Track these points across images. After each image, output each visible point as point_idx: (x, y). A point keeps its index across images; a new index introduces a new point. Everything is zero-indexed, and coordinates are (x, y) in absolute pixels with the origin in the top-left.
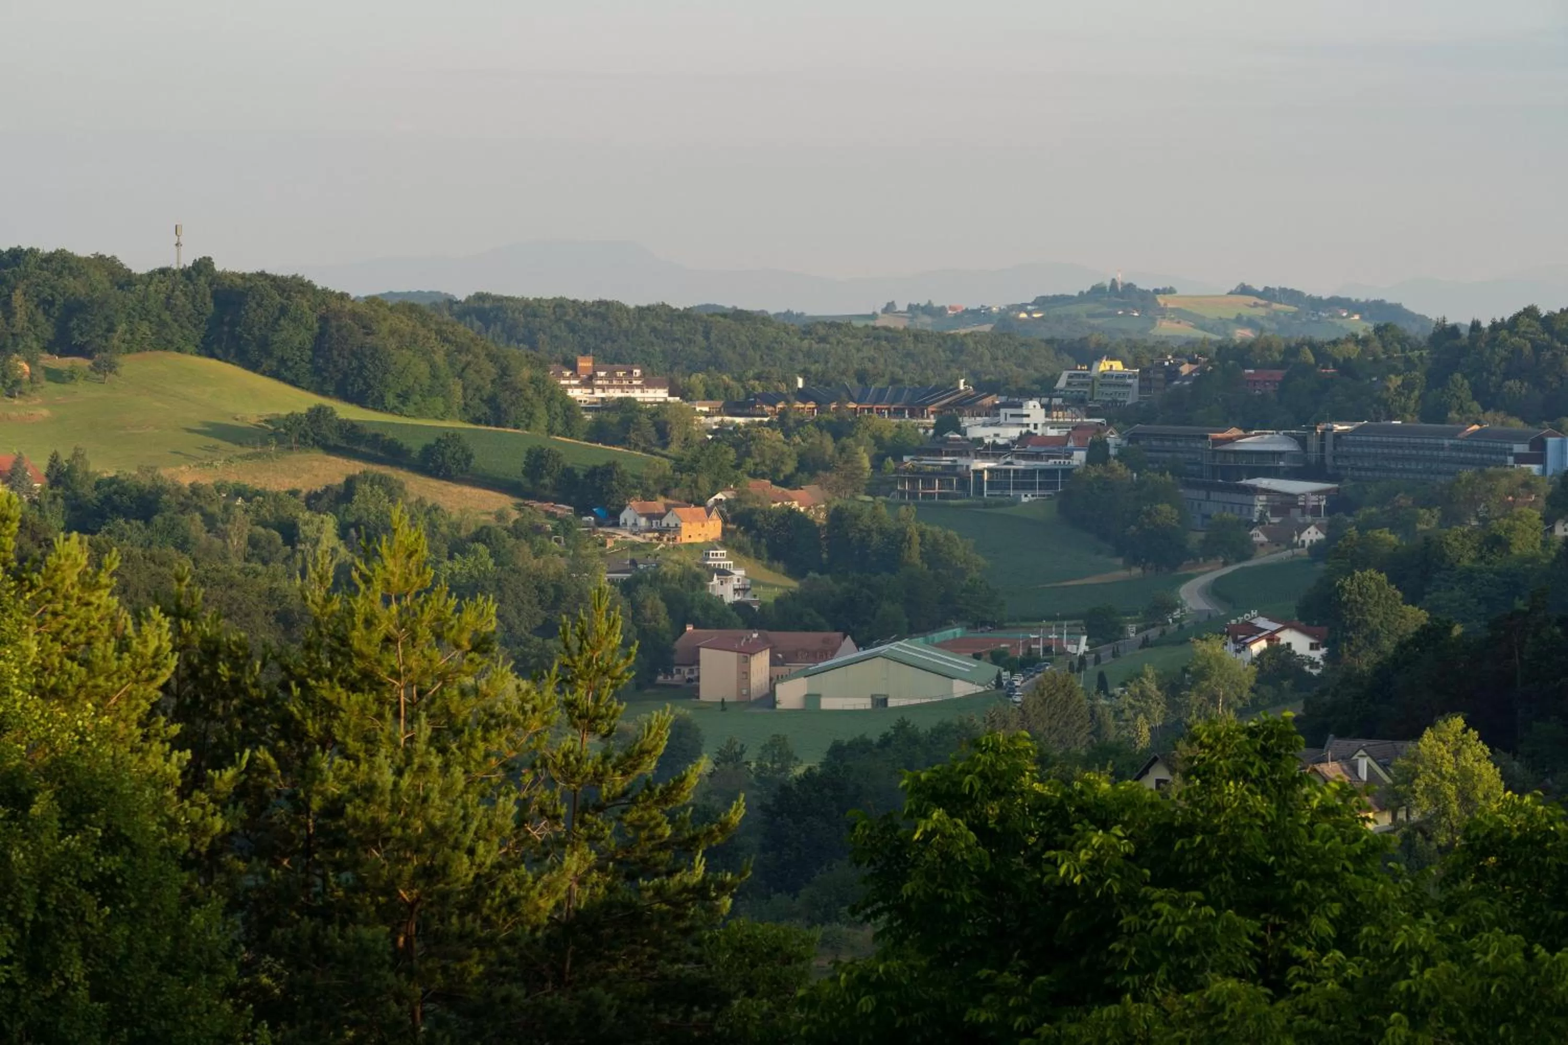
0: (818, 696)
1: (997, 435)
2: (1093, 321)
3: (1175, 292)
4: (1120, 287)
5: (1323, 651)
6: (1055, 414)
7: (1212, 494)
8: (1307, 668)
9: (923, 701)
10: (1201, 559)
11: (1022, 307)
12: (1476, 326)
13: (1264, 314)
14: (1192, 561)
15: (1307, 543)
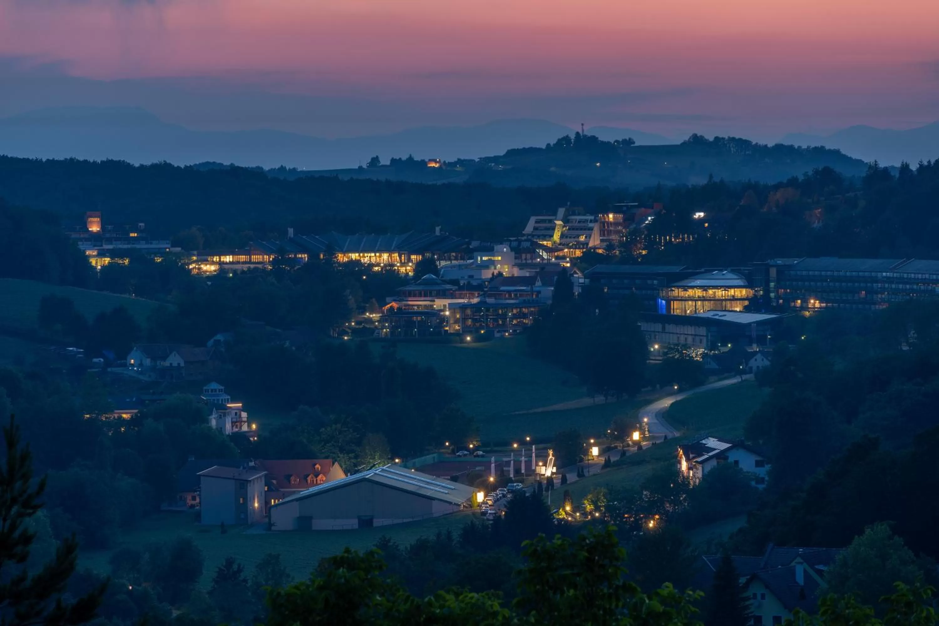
0: (310, 518)
1: (471, 277)
3: (633, 143)
4: (583, 140)
5: (768, 467)
6: (524, 256)
7: (667, 326)
8: (753, 483)
9: (405, 521)
10: (658, 386)
11: (495, 160)
12: (905, 168)
14: (649, 388)
15: (754, 368)
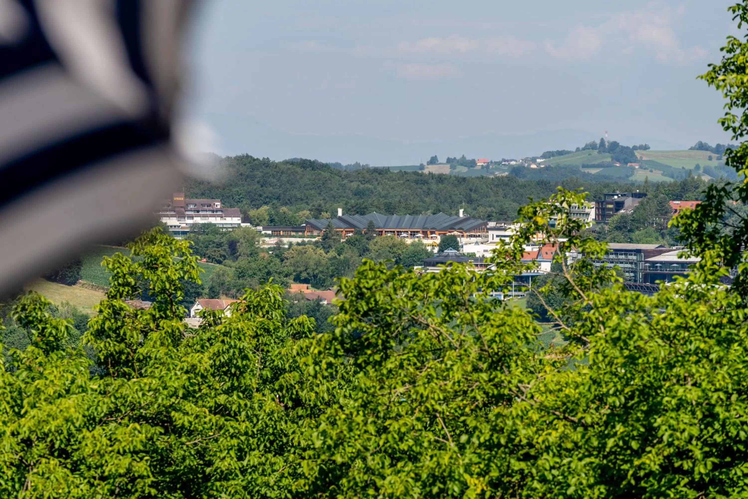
1: (485, 251)
2: (586, 170)
3: (649, 148)
4: (607, 144)
11: (534, 160)
13: (717, 165)
